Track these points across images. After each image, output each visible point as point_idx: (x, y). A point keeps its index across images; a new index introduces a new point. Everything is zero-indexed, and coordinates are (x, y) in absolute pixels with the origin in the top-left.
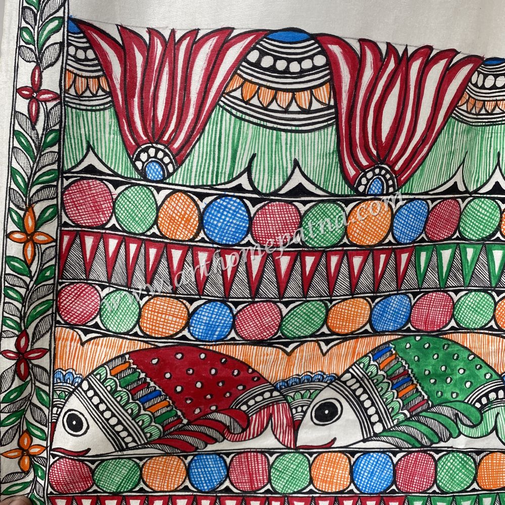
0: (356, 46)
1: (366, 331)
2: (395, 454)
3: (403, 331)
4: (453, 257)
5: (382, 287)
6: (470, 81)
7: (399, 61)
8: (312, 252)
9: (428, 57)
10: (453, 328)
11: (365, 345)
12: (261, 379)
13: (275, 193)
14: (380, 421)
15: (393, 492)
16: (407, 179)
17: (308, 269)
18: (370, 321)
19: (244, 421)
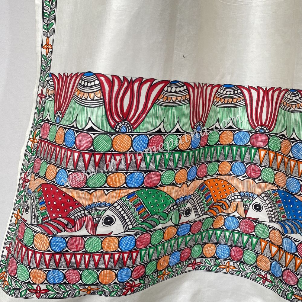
0: (110, 78)
1: (124, 187)
2: (136, 236)
3: (140, 187)
4: (161, 158)
5: (130, 169)
6: (163, 90)
7: (129, 83)
8: (98, 153)
9: (141, 81)
10: (160, 185)
11: (124, 192)
12: (79, 204)
13: (83, 129)
14: (131, 224)
15: (135, 249)
16: (137, 127)
17: (97, 160)
18: (125, 182)
19: (73, 223)
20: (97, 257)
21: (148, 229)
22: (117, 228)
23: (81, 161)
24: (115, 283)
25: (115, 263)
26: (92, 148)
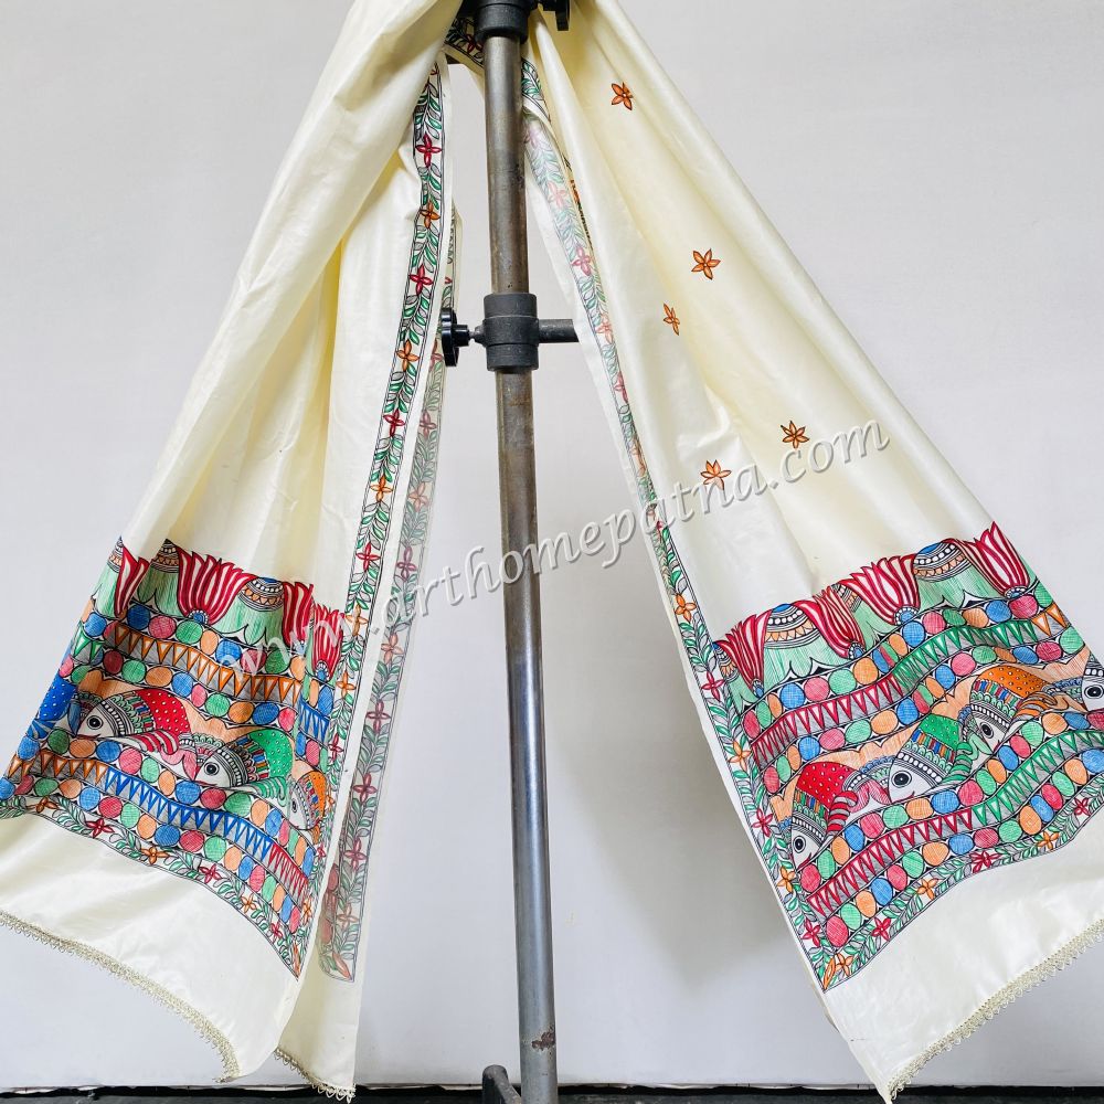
0: (813, 600)
1: (900, 728)
2: (954, 789)
5: (894, 700)
8: (843, 696)
11: (905, 735)
12: (850, 770)
13: (809, 675)
14: (938, 775)
15: (962, 808)
17: (845, 705)
18: (899, 721)
19: (854, 797)
20: (908, 831)
21: (966, 774)
22: (918, 785)
23: (826, 715)
24: (952, 857)
25: (939, 831)
26: (831, 693)
